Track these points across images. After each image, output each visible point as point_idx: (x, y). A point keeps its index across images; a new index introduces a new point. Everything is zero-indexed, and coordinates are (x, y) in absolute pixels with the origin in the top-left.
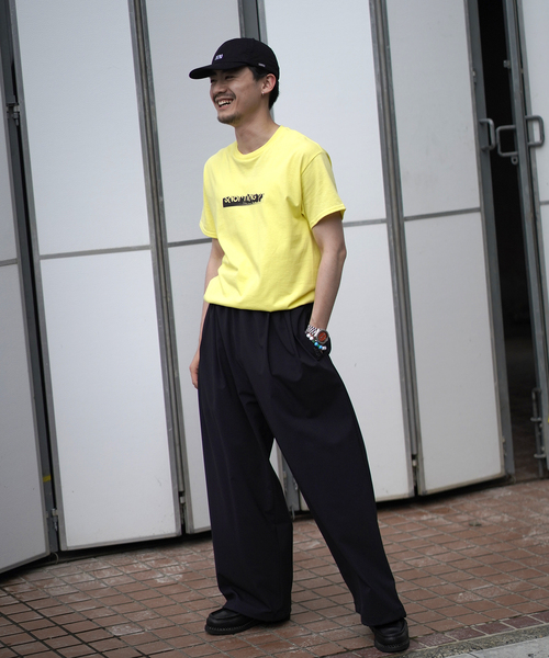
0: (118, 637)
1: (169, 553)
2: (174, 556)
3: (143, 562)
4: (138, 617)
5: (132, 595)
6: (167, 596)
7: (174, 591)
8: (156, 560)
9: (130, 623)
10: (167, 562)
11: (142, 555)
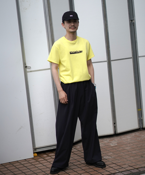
0: (106, 159)
1: (112, 138)
2: (113, 139)
3: (106, 141)
4: (109, 154)
5: (106, 149)
6: (115, 149)
7: (116, 148)
8: (109, 140)
9: (108, 155)
10: (112, 141)
11: (105, 139)
